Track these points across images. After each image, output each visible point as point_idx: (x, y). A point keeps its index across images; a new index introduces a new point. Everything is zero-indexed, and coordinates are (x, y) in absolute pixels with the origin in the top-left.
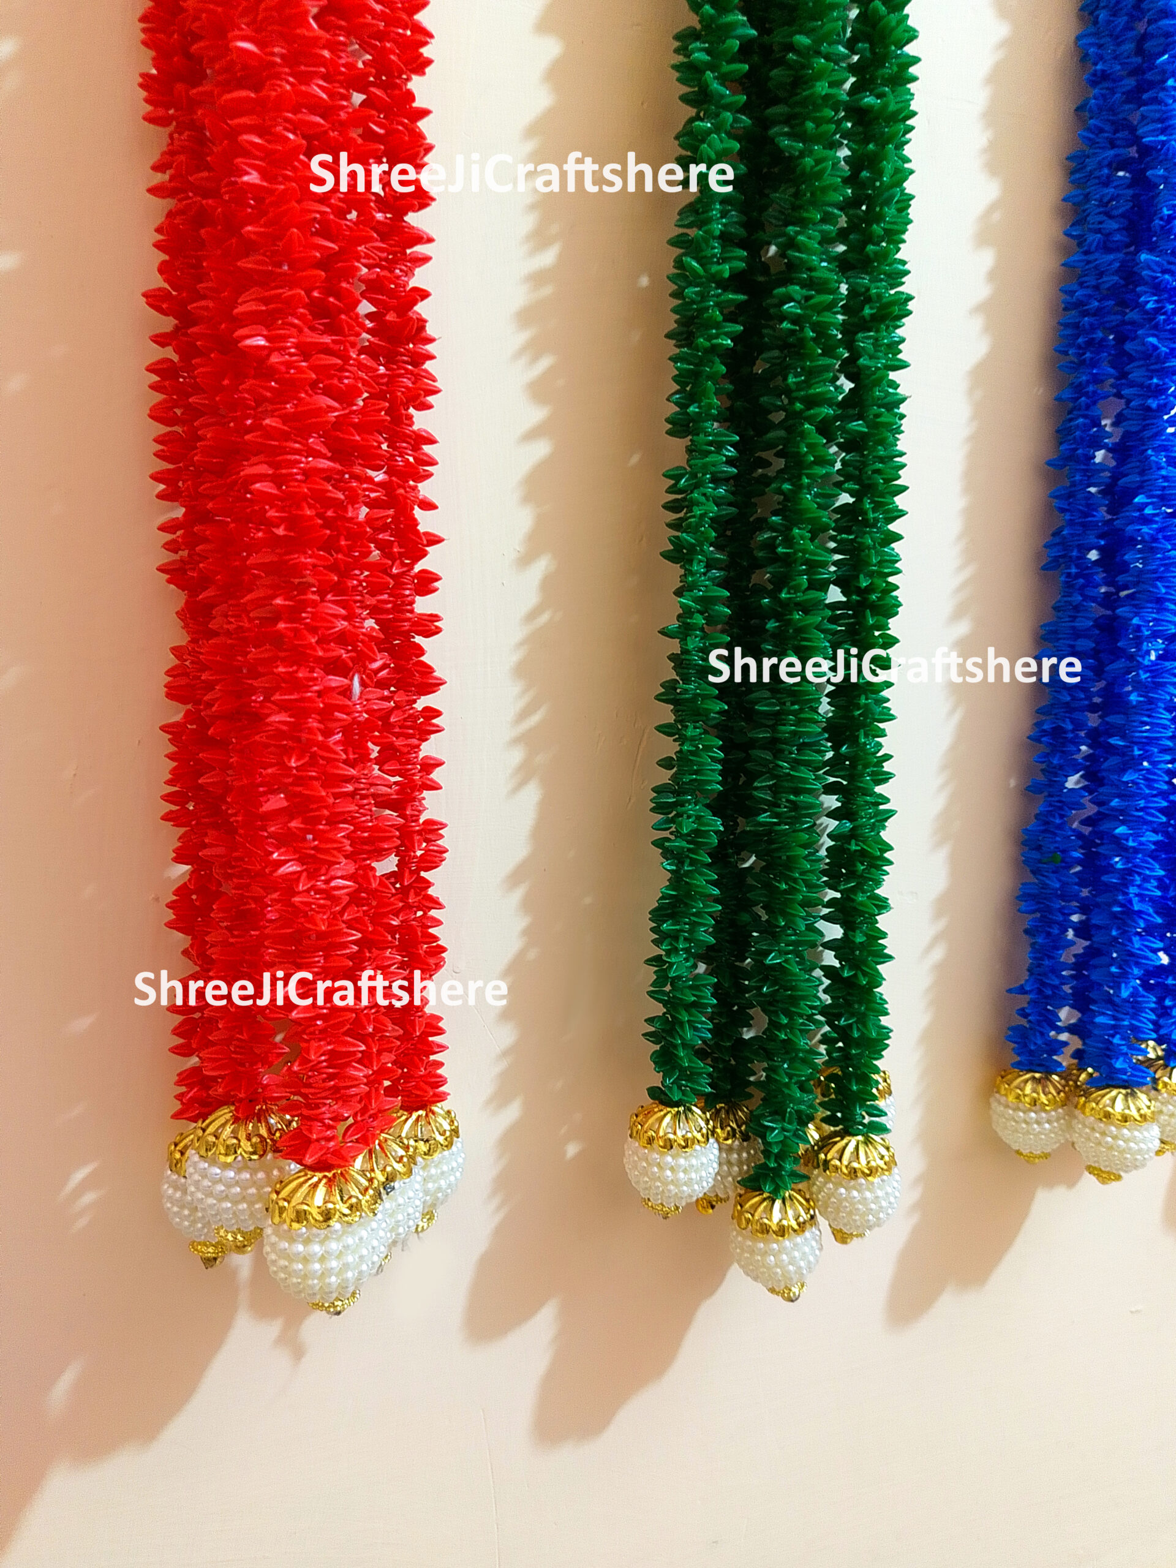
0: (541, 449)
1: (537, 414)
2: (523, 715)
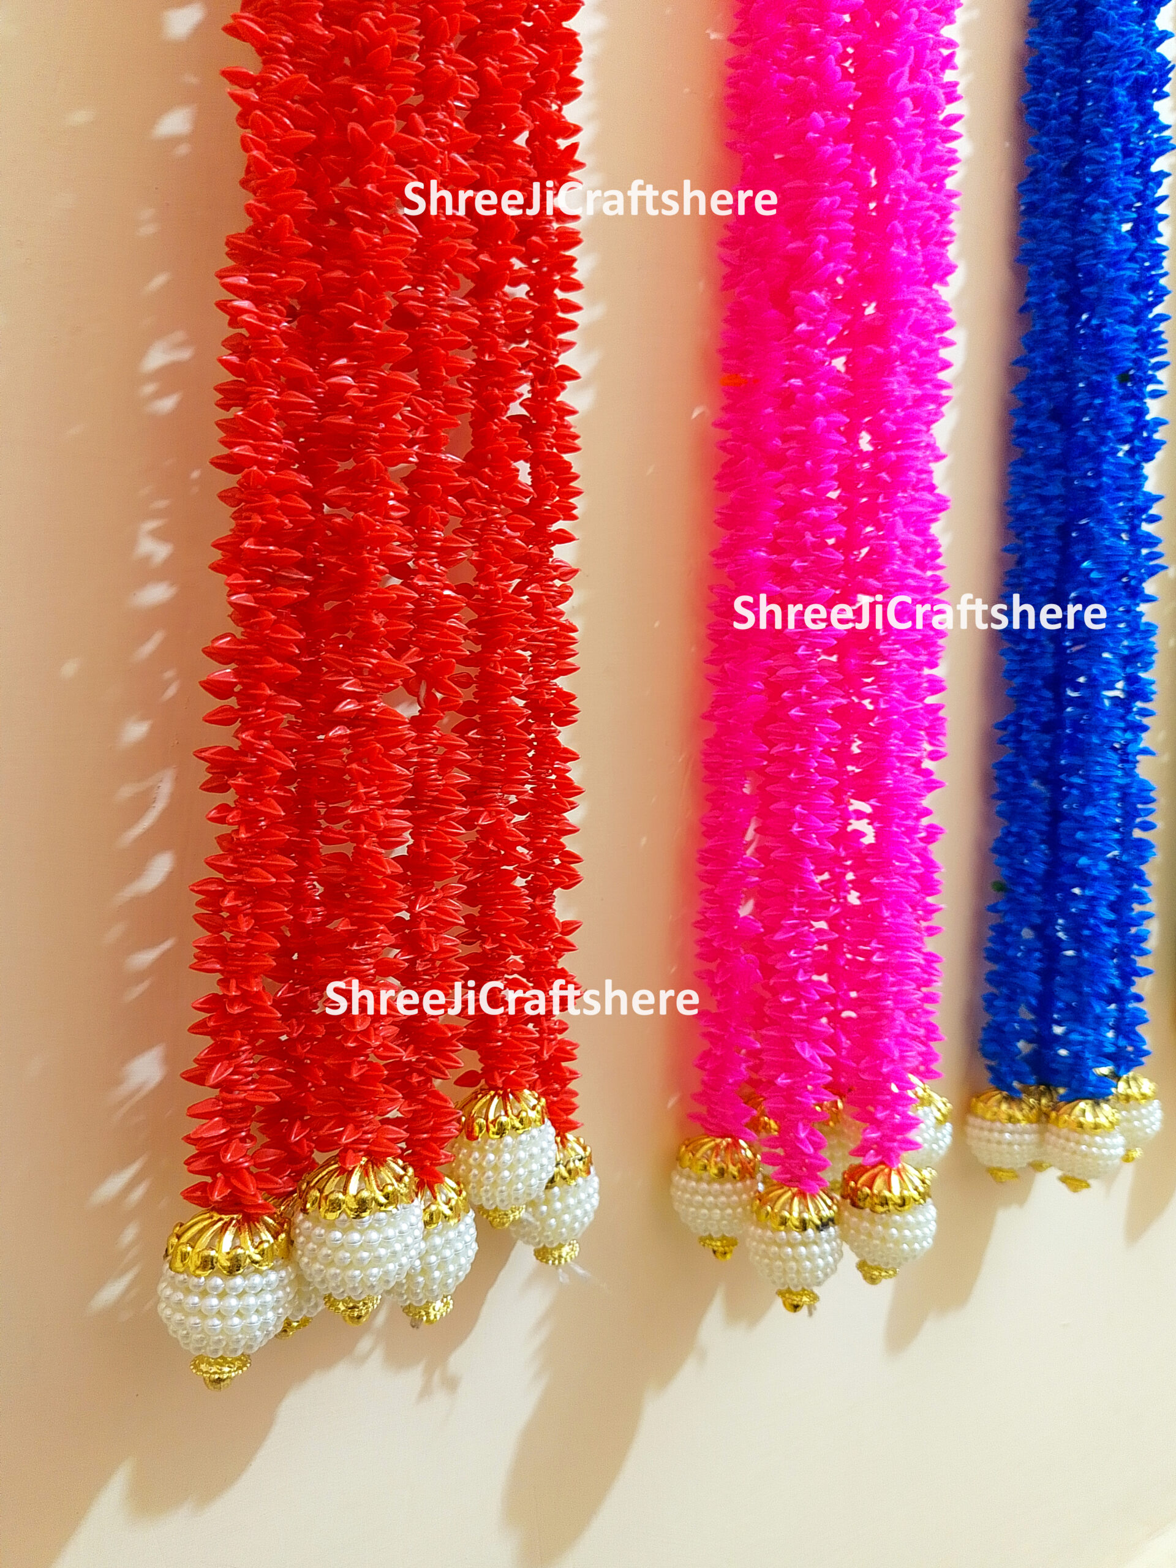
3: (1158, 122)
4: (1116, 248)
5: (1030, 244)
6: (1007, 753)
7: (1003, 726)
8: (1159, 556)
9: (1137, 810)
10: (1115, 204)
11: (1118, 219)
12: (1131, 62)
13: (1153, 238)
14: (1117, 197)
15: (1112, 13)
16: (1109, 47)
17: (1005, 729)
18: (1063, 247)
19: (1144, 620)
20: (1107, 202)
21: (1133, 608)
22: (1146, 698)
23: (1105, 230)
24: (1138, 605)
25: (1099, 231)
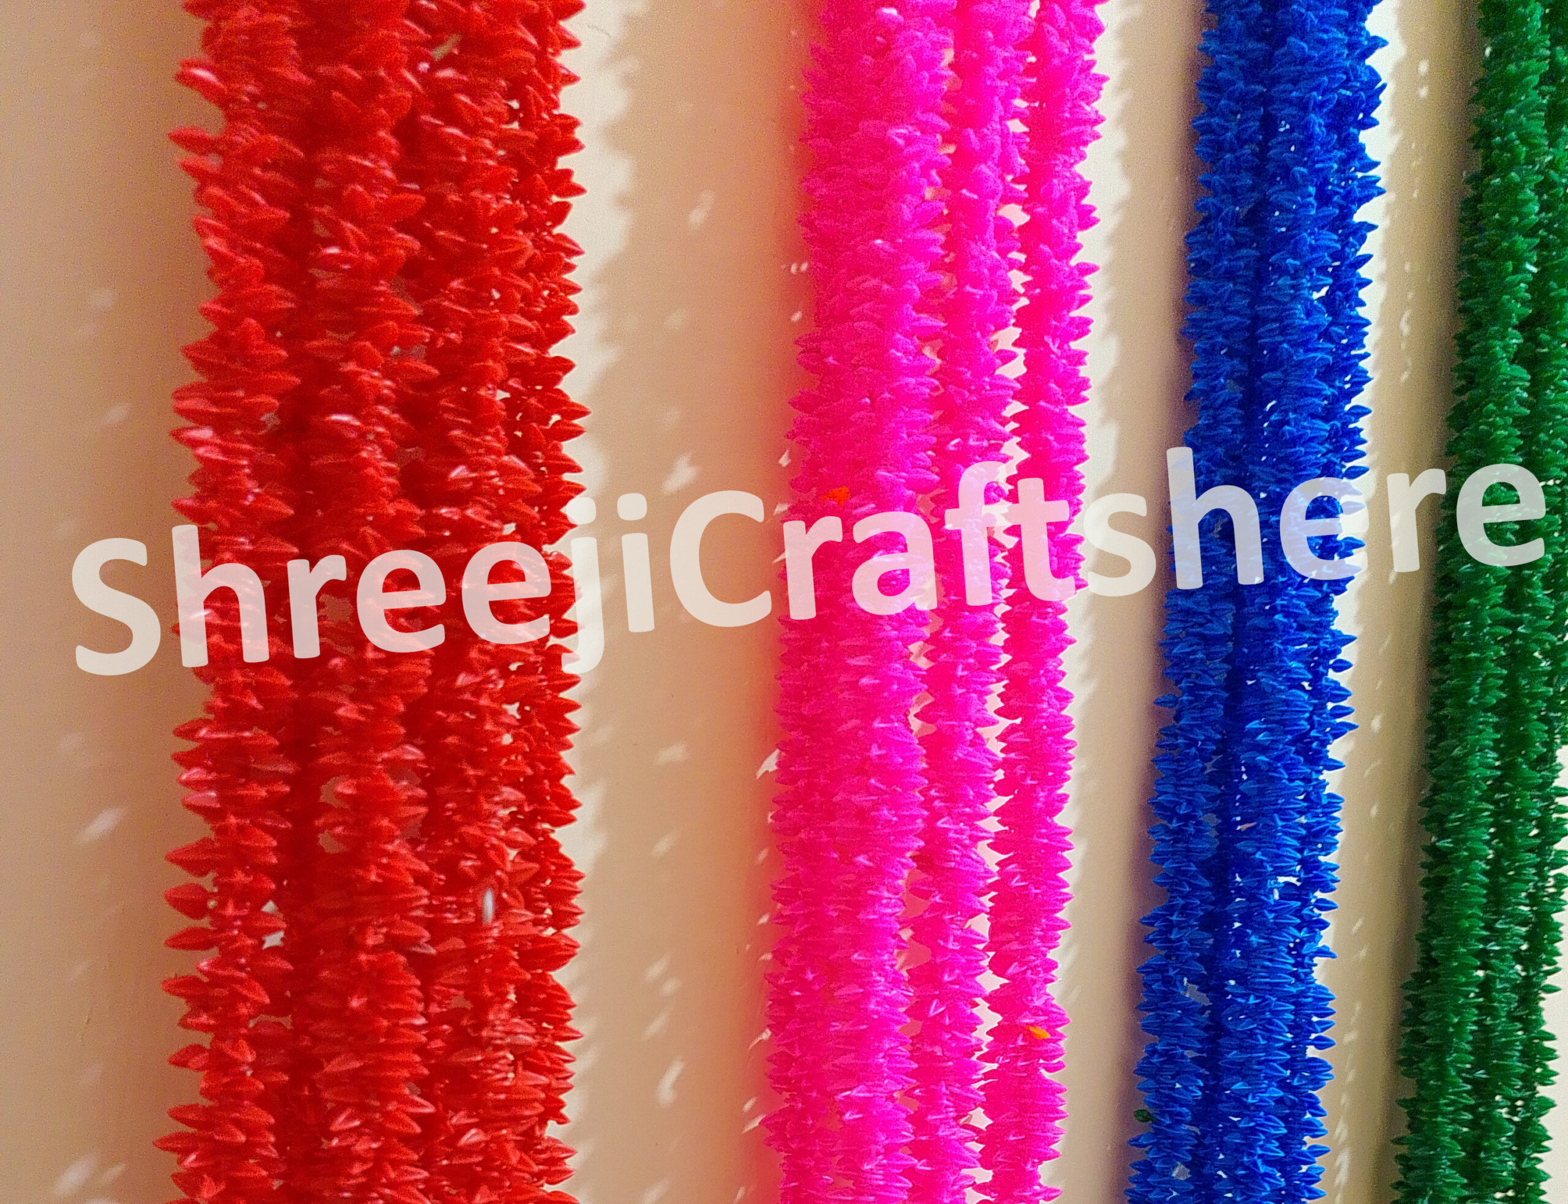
3: (1365, 157)
4: (1306, 322)
5: (1199, 314)
6: (1155, 954)
7: (1149, 921)
8: (1346, 711)
9: (1311, 1023)
10: (1307, 265)
11: (1309, 284)
12: (1331, 80)
13: (1352, 309)
14: (1309, 257)
15: (1311, 14)
16: (1305, 60)
17: (1152, 925)
18: (1238, 319)
19: (1328, 790)
20: (1297, 263)
21: (1314, 776)
22: (1326, 888)
23: (1294, 298)
24: (1320, 772)
25: (1287, 299)
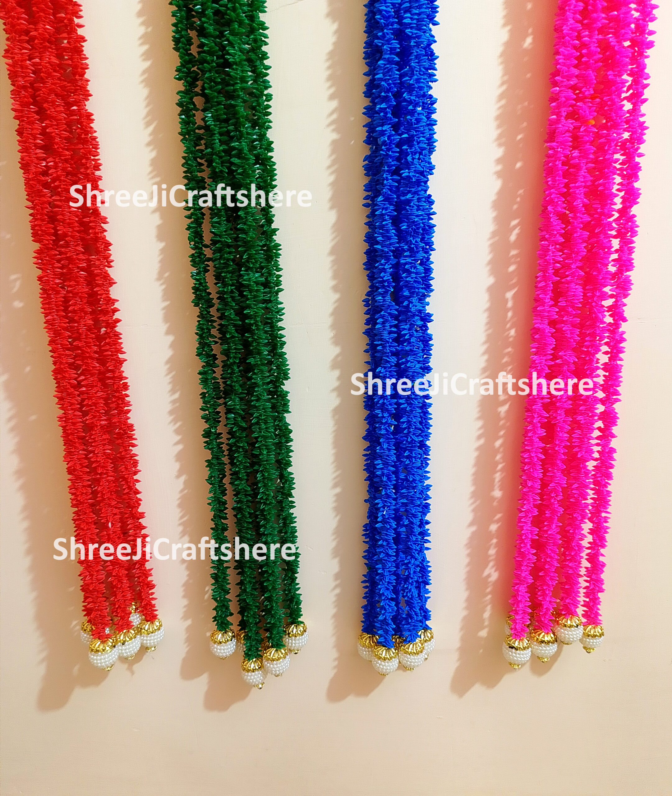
0: (180, 447)
1: (178, 438)
2: (181, 518)
